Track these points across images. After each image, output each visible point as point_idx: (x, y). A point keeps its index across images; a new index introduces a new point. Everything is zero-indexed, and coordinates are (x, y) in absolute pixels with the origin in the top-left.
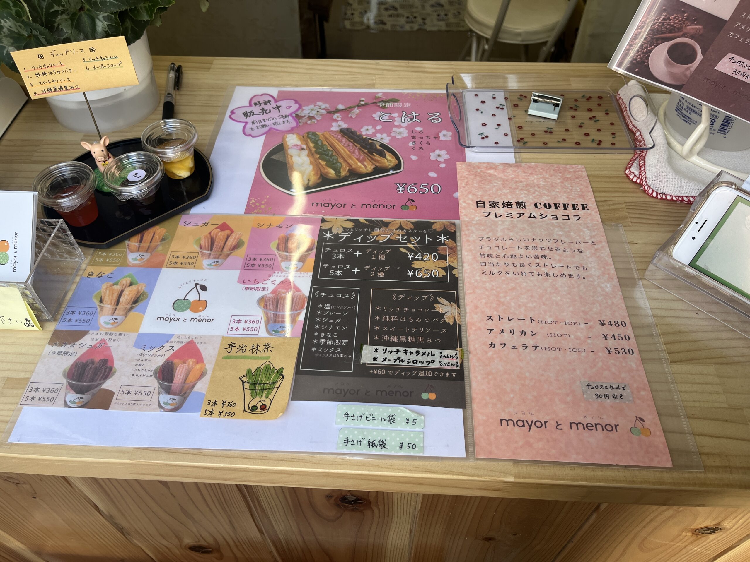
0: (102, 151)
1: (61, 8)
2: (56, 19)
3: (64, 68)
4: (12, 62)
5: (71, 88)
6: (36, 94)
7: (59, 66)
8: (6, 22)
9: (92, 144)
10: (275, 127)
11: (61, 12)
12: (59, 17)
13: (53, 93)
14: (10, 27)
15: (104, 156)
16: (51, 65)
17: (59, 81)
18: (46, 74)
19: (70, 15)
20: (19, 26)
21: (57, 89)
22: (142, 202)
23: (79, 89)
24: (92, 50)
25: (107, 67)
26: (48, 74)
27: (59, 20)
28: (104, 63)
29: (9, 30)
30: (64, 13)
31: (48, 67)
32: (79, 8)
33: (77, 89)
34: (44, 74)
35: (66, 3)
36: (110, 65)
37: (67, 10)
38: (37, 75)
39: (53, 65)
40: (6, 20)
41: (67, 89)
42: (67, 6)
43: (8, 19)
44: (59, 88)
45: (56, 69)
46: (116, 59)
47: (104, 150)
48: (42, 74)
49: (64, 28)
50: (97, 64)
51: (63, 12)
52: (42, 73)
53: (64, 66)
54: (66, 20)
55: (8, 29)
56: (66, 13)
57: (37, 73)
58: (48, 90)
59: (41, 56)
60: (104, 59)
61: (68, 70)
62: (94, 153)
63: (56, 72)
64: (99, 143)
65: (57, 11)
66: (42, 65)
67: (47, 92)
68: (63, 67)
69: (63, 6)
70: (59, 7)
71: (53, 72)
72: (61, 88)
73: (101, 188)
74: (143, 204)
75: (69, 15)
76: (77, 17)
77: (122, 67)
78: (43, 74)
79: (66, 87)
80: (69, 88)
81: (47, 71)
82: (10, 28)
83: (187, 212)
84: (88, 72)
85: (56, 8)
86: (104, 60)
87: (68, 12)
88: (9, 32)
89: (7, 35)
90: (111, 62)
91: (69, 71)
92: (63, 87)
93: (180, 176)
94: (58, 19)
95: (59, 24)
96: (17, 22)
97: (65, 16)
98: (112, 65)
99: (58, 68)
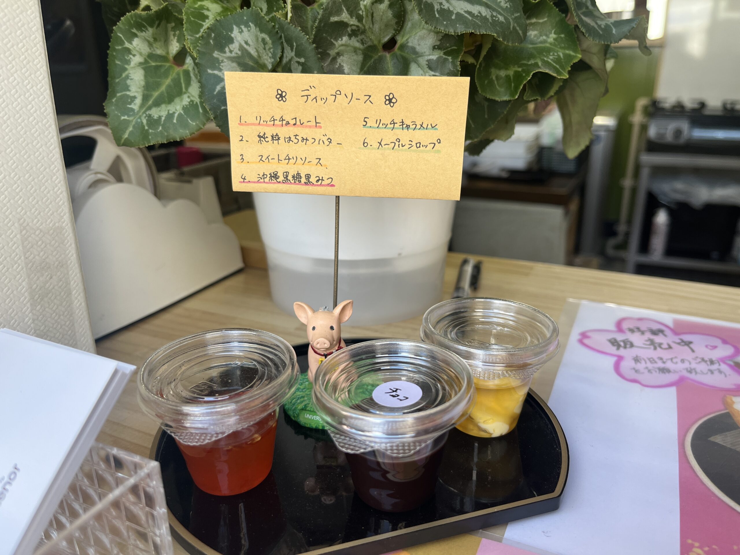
0: (332, 328)
1: (353, 21)
2: (337, 41)
3: (318, 134)
4: (223, 108)
5: (318, 181)
6: (244, 179)
7: (310, 127)
8: (241, 32)
9: (314, 311)
10: (693, 376)
11: (352, 30)
12: (345, 39)
13: (279, 185)
14: (246, 43)
15: (330, 338)
16: (294, 122)
17: (299, 159)
18: (279, 139)
19: (365, 46)
20: (263, 40)
21: (290, 178)
22: (388, 472)
23: (333, 186)
24: (390, 100)
25: (407, 146)
26: (282, 141)
27: (342, 45)
28: (405, 136)
29: (241, 48)
30: (356, 36)
31: (288, 123)
32: (386, 39)
33: (328, 185)
34: (275, 138)
35: (367, 16)
36: (414, 144)
37: (364, 32)
38: (262, 137)
39: (298, 123)
40: (243, 27)
41: (308, 183)
42: (367, 23)
43: (247, 26)
44: (293, 177)
45: (303, 133)
46: (432, 131)
47: (335, 327)
48: (270, 139)
49: (344, 65)
50: (389, 136)
51: (354, 33)
52: (272, 136)
53: (320, 127)
54: (355, 50)
55: (241, 46)
56: (360, 37)
57: (261, 135)
58: (271, 176)
59: (281, 96)
60: (408, 127)
61: (325, 139)
62: (314, 328)
63: (300, 139)
64: (331, 312)
65: (343, 25)
66: (277, 117)
67: (267, 180)
68: (318, 130)
69: (360, 18)
70: (352, 17)
71: (293, 138)
72: (297, 177)
73: (298, 415)
74: (389, 476)
75: (363, 43)
76: (376, 57)
77: (438, 151)
78: (273, 139)
79: (308, 176)
80: (313, 179)
81: (284, 132)
82: (245, 46)
83: (495, 532)
84: (366, 151)
85: (345, 16)
86: (405, 130)
87: (363, 36)
88: (239, 53)
89: (234, 57)
90: (419, 135)
91: (327, 143)
92: (303, 175)
93: (485, 431)
94: (340, 42)
95: (338, 54)
96: (262, 31)
97: (355, 42)
98: (419, 145)
99: (307, 130)
